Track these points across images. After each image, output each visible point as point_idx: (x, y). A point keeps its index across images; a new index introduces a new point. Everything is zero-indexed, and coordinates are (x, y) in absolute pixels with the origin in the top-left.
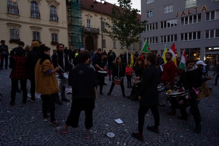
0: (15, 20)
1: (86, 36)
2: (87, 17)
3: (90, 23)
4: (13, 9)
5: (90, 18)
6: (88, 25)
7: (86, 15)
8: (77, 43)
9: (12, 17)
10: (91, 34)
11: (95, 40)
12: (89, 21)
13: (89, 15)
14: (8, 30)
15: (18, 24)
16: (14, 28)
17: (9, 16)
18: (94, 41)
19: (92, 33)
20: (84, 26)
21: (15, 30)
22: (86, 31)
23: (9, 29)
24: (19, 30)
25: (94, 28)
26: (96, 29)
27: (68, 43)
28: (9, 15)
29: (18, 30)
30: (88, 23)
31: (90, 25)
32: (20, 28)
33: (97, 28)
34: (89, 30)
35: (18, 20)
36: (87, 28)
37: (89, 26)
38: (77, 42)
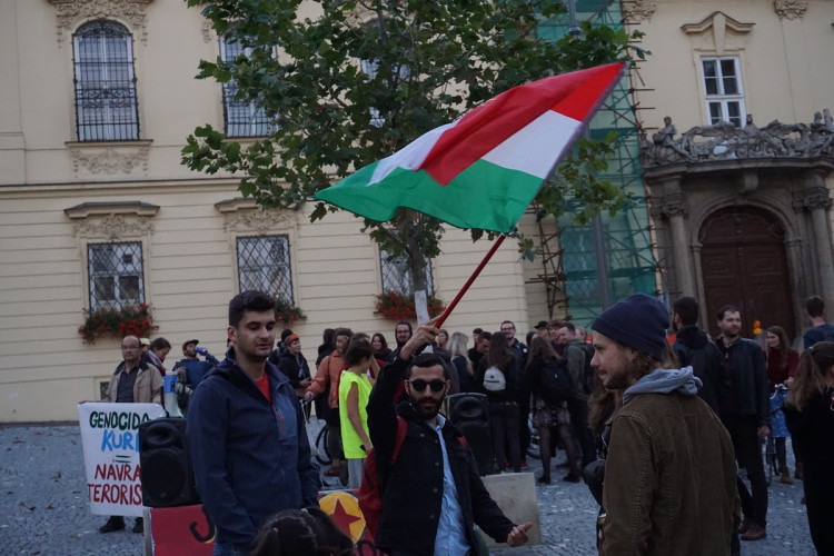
0: (119, 175)
1: (703, 203)
2: (702, 43)
3: (731, 87)
4: (112, 105)
5: (735, 42)
6: (715, 108)
7: (687, 30)
8: (620, 280)
9: (105, 161)
10: (751, 182)
11: (795, 230)
12: (720, 75)
13: (719, 22)
14: (74, 254)
15: (138, 204)
16: (114, 237)
17: (85, 159)
18: (791, 238)
19: (760, 172)
20: (668, 121)
21: (120, 244)
22: (689, 164)
23: (84, 242)
24: (144, 240)
25: (775, 127)
26: (795, 129)
27: (521, 292)
28: (85, 152)
29: (139, 244)
30: (711, 87)
31: (734, 108)
32: (151, 229)
33: (809, 120)
34: (720, 150)
35: (137, 173)
36: (698, 139)
37: (726, 117)
38: (621, 273)
